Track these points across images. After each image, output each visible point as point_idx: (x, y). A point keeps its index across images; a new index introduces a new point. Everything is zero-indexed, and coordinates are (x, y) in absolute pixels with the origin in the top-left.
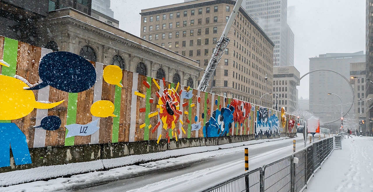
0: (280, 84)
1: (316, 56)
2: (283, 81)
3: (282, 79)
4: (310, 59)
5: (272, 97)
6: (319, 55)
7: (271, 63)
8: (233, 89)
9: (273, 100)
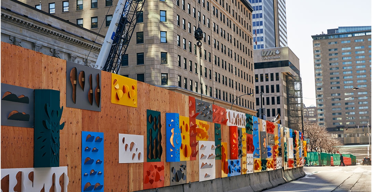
0: (267, 80)
1: (323, 32)
2: (272, 75)
3: (269, 71)
4: (313, 37)
5: (253, 103)
6: (328, 30)
7: (250, 42)
8: (179, 89)
9: (255, 109)
